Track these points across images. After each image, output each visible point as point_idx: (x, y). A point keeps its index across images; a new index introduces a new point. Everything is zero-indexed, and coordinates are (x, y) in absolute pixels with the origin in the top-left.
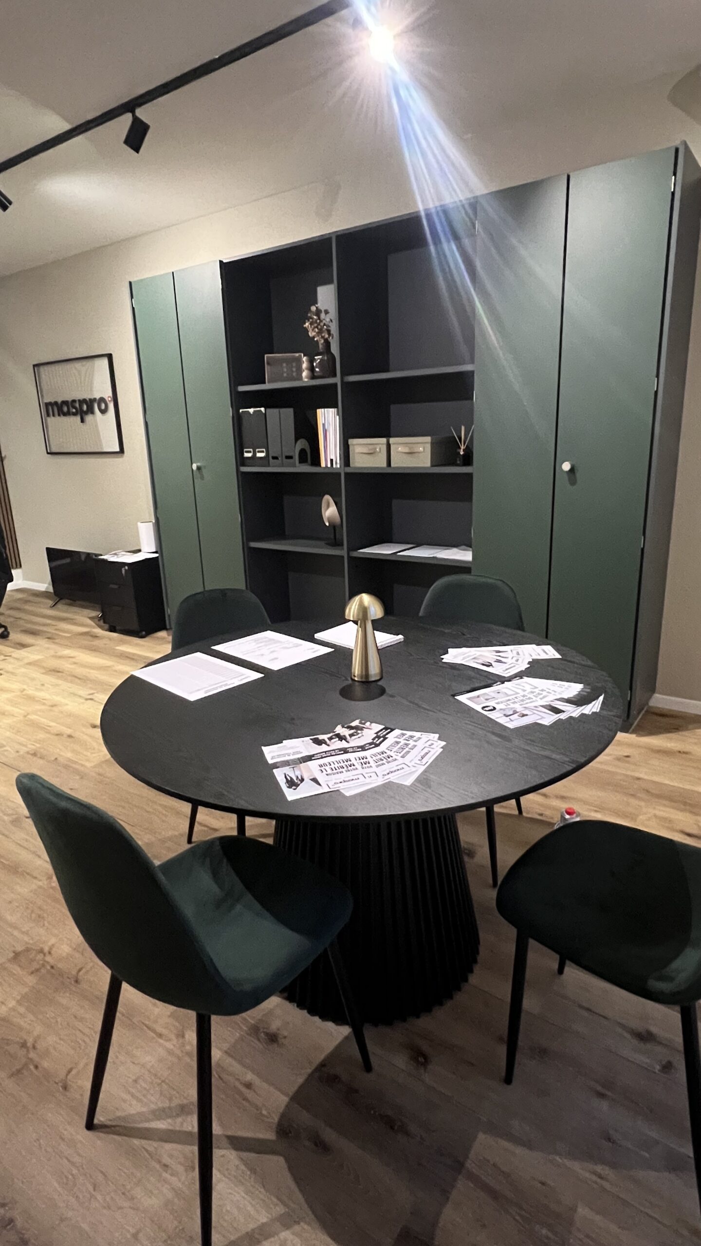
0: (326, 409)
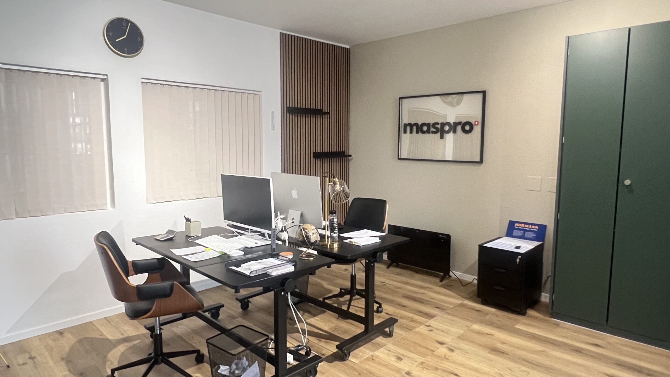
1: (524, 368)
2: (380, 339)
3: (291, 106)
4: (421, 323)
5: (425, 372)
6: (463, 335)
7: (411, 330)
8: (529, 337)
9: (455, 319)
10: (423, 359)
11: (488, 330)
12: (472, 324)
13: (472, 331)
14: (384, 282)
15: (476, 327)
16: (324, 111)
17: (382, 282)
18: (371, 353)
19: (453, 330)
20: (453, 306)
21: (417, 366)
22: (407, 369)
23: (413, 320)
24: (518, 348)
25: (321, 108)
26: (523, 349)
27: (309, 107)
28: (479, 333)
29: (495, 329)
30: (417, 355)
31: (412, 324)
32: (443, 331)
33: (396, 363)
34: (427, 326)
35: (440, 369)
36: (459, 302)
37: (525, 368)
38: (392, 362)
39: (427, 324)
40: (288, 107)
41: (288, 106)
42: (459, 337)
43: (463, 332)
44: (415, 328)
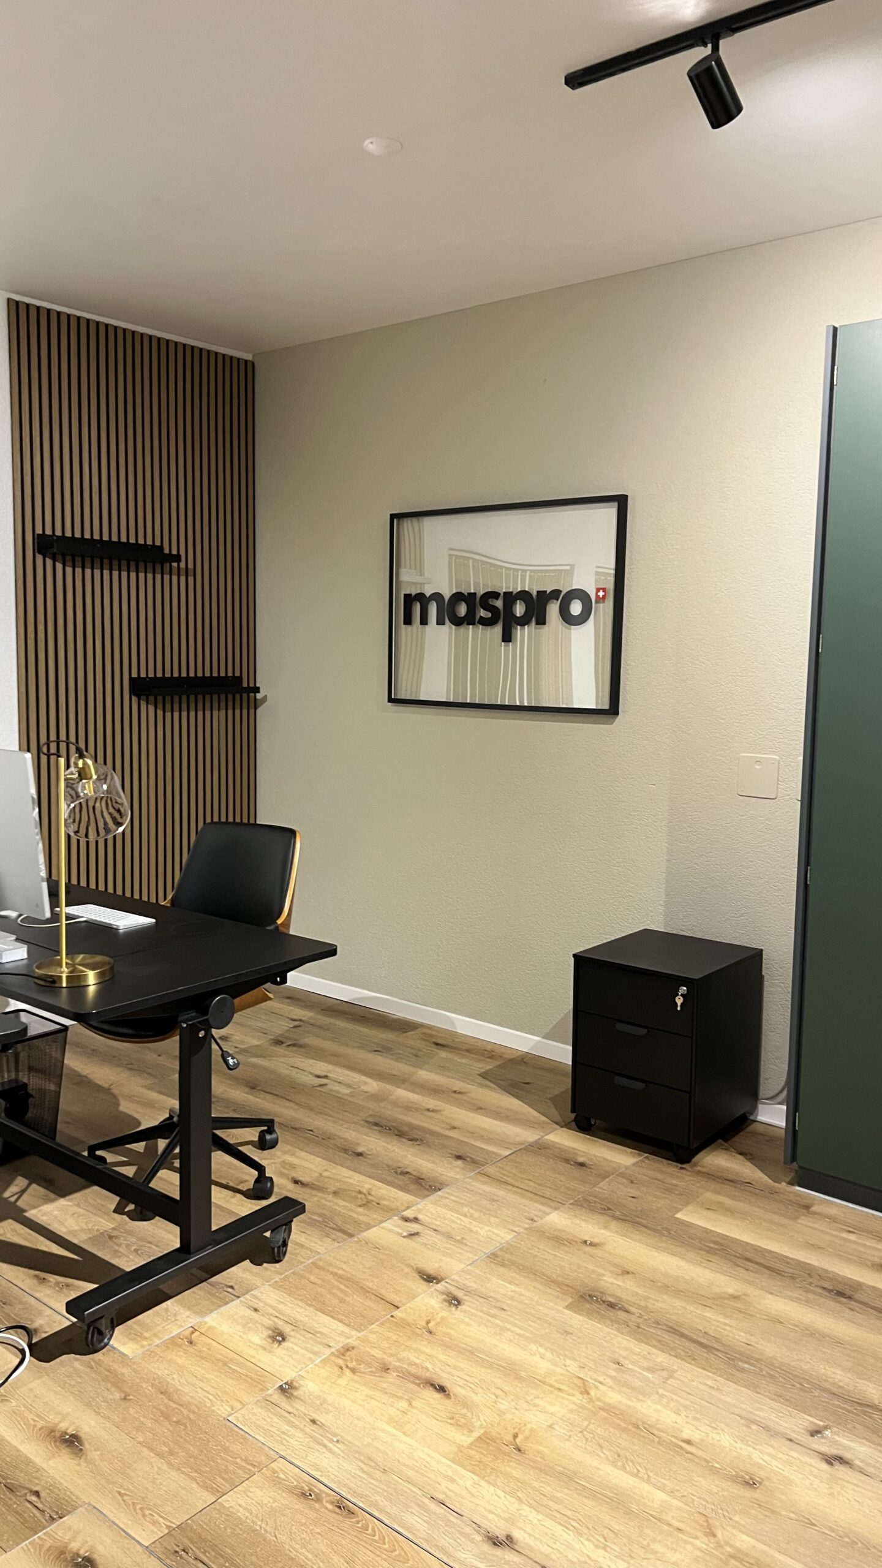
1: (661, 1358)
2: (242, 1272)
3: (48, 532)
4: (391, 1212)
5: (343, 1381)
6: (508, 1248)
7: (351, 1235)
8: (710, 1251)
9: (501, 1193)
10: (353, 1337)
11: (587, 1227)
12: (547, 1210)
13: (542, 1234)
14: (326, 1077)
15: (558, 1219)
16: (167, 551)
17: (319, 1077)
18: (194, 1320)
19: (483, 1231)
20: (507, 1153)
21: (323, 1361)
22: (288, 1375)
23: (367, 1202)
24: (665, 1288)
25: (158, 543)
26: (678, 1293)
27: (115, 539)
28: (559, 1240)
29: (614, 1225)
30: (341, 1321)
31: (362, 1215)
32: (449, 1236)
33: (261, 1351)
34: (406, 1220)
35: (396, 1369)
36: (530, 1136)
37: (665, 1355)
38: (249, 1352)
39: (408, 1213)
40: (38, 535)
41: (39, 531)
42: (493, 1256)
43: (509, 1237)
44: (369, 1227)
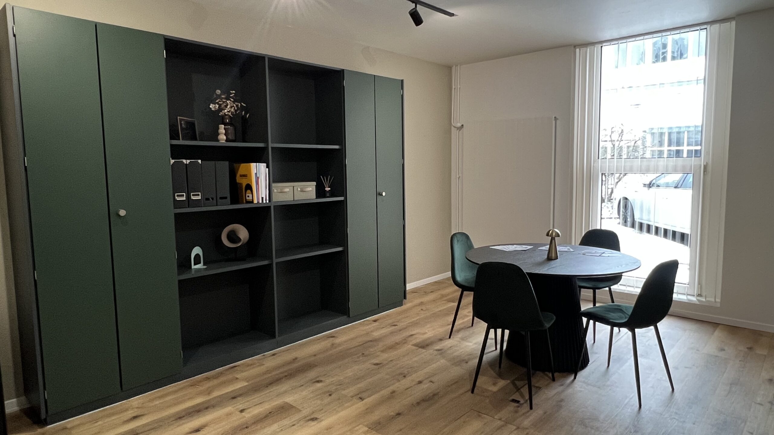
0: (258, 164)
